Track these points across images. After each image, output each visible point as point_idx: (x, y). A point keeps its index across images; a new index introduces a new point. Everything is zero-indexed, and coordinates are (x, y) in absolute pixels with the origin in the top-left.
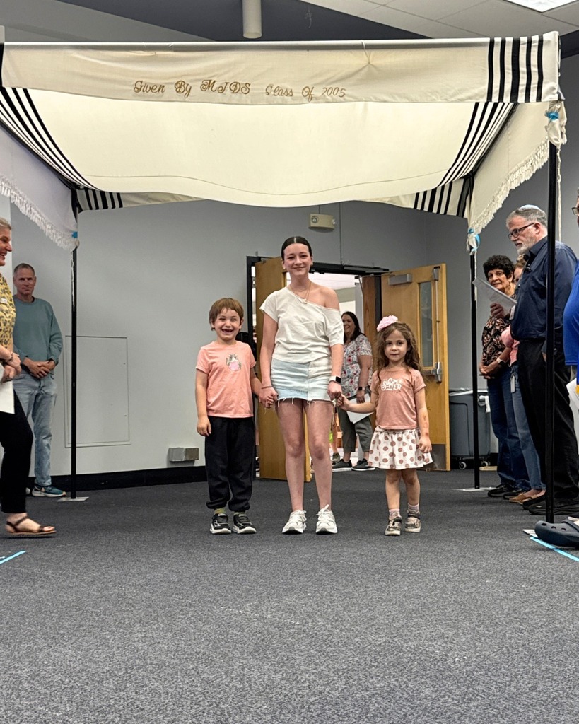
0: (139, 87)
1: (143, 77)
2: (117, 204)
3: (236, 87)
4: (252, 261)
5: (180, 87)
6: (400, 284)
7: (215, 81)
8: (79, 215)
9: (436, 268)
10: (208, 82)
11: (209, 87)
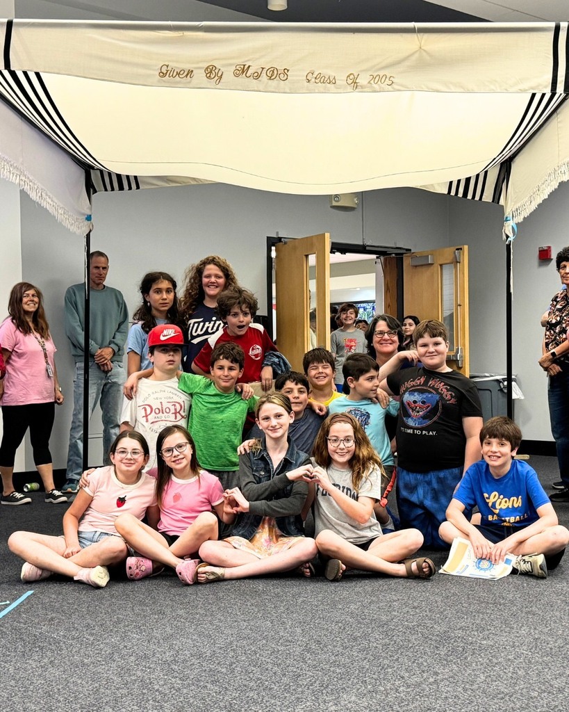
0: (165, 72)
1: (169, 61)
2: (134, 186)
3: (273, 74)
4: (272, 242)
5: (211, 72)
6: (422, 265)
7: (249, 66)
8: (93, 196)
9: (457, 249)
10: (242, 67)
11: (243, 72)
